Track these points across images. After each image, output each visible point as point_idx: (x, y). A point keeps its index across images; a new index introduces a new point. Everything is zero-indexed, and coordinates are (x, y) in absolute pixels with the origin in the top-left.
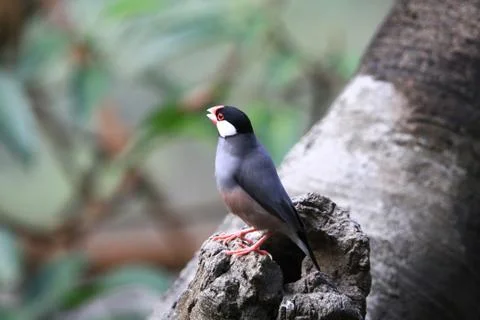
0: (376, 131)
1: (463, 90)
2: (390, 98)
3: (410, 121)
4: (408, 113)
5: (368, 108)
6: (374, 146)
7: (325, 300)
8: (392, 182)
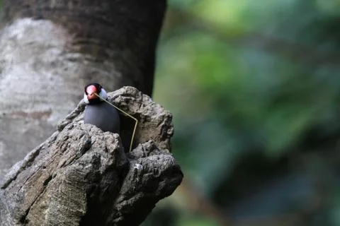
0: (52, 54)
1: (104, 18)
2: (53, 31)
3: (74, 44)
4: (70, 39)
5: (39, 39)
6: (53, 64)
7: (161, 160)
8: (76, 88)
